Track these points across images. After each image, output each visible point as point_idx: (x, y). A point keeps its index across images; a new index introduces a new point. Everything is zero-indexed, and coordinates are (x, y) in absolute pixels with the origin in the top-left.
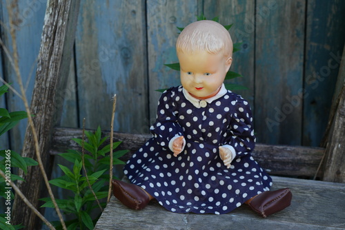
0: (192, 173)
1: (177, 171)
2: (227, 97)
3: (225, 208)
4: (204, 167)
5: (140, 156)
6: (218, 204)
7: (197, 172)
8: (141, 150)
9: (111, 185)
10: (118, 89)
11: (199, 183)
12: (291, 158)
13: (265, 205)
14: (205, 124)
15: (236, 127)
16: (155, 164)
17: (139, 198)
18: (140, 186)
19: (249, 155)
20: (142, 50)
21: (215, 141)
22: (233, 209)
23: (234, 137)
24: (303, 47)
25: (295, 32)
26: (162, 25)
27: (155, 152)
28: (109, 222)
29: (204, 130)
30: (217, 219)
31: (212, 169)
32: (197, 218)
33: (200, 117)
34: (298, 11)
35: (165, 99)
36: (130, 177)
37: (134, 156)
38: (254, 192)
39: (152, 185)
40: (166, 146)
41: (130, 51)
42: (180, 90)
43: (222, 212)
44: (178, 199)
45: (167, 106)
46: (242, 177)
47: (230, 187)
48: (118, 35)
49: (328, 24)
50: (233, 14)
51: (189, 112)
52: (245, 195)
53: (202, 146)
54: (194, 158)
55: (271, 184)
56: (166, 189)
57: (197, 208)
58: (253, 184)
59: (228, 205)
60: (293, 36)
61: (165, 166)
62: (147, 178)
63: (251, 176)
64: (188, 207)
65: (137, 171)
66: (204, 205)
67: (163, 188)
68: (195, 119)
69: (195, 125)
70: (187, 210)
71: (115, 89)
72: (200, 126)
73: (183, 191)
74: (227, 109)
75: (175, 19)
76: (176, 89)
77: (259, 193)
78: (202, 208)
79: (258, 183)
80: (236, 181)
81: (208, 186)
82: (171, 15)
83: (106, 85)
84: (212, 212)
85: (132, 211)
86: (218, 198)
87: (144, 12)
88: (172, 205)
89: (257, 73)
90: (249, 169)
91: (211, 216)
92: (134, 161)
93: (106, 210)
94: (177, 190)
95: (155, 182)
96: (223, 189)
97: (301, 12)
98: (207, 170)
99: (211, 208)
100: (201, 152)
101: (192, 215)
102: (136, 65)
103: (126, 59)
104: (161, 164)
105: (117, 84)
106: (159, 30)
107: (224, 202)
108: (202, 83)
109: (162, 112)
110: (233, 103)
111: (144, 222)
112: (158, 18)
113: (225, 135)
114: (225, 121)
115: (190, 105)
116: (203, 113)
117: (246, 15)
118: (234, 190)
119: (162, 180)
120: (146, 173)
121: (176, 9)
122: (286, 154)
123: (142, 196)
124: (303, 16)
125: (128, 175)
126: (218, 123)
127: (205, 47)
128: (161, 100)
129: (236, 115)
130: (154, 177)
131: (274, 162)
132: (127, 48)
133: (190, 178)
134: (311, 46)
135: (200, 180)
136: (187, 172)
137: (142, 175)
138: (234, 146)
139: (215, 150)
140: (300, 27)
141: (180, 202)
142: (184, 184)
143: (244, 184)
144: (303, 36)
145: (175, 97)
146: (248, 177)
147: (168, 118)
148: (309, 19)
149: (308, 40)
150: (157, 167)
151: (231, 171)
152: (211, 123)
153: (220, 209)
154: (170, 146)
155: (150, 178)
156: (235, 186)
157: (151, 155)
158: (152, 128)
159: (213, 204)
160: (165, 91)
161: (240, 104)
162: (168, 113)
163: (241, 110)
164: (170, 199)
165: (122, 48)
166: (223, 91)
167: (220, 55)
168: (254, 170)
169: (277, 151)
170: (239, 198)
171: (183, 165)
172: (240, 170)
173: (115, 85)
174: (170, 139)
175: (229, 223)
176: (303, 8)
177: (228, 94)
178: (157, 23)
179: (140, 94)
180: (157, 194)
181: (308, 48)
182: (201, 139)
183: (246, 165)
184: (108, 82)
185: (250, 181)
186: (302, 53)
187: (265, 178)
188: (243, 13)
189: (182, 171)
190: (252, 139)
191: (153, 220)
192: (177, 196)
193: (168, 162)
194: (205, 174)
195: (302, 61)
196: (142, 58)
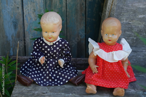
0: (48, 70)
1: (42, 70)
2: (60, 41)
3: (62, 83)
4: (53, 68)
5: (26, 65)
6: (59, 82)
7: (50, 70)
8: (26, 63)
9: (16, 77)
10: (12, 38)
11: (51, 74)
12: (84, 63)
13: (77, 81)
14: (53, 51)
15: (64, 52)
16: (33, 68)
17: (28, 81)
18: (28, 77)
19: (69, 63)
20: (22, 23)
21: (56, 58)
22: (64, 83)
23: (64, 56)
24: (85, 20)
25: (82, 14)
26: (30, 13)
27: (32, 63)
28: (17, 91)
29: (52, 54)
30: (59, 87)
31: (55, 68)
32: (51, 87)
33: (50, 49)
34: (83, 6)
35: (36, 42)
36: (23, 73)
37: (24, 65)
38: (73, 76)
39: (33, 76)
40: (38, 61)
41: (17, 23)
42: (42, 39)
43: (61, 85)
44: (43, 81)
45: (37, 45)
46: (67, 71)
47: (63, 75)
48: (12, 17)
49: (94, 11)
50: (58, 8)
51: (46, 47)
52: (69, 78)
53: (51, 60)
54: (49, 65)
55: (77, 73)
56: (38, 77)
57: (51, 84)
58: (72, 73)
59: (63, 82)
60: (81, 16)
61: (37, 68)
62: (31, 74)
63: (71, 70)
64: (47, 84)
65: (26, 71)
66: (53, 82)
67: (37, 77)
68: (49, 50)
69: (48, 52)
70: (47, 85)
71: (11, 38)
72: (51, 52)
73: (45, 78)
74: (61, 45)
75: (35, 10)
76: (40, 38)
77: (74, 76)
78: (53, 84)
79: (74, 73)
80: (65, 73)
81: (54, 75)
82: (33, 8)
83: (7, 37)
84: (57, 85)
85: (26, 87)
86: (58, 79)
87: (22, 7)
88: (41, 83)
89: (67, 30)
90: (69, 68)
91: (57, 87)
92: (24, 67)
93: (15, 87)
94: (43, 77)
95: (34, 75)
96: (60, 76)
97: (84, 7)
98: (54, 69)
99: (56, 83)
100: (51, 62)
101: (49, 87)
102: (19, 29)
103: (15, 26)
104: (35, 68)
105: (12, 36)
106: (29, 15)
107: (61, 81)
108: (51, 36)
109: (35, 47)
110: (63, 43)
111: (31, 90)
112: (28, 10)
113: (60, 55)
114: (60, 50)
115: (46, 44)
116: (52, 47)
117: (63, 8)
118: (65, 76)
119: (36, 74)
120: (30, 72)
121: (35, 6)
122: (82, 61)
123: (30, 80)
124: (84, 8)
125: (22, 73)
126: (57, 51)
127: (52, 22)
128: (35, 43)
129: (64, 47)
130: (33, 73)
131: (77, 64)
132: (16, 22)
133: (48, 72)
134: (88, 19)
135: (51, 73)
136: (46, 70)
137: (28, 72)
138: (64, 59)
139: (56, 61)
140: (83, 12)
141: (44, 82)
142: (45, 75)
143: (68, 74)
144: (85, 16)
145: (40, 41)
146: (69, 71)
147: (38, 50)
148: (87, 9)
149: (87, 17)
150: (34, 69)
151: (63, 69)
152: (55, 51)
153: (60, 84)
154: (39, 60)
155: (32, 73)
156: (65, 75)
157: (31, 64)
158: (31, 54)
159: (57, 82)
160: (36, 39)
161: (65, 43)
162: (38, 48)
163: (66, 45)
164: (40, 81)
165: (13, 22)
166: (59, 39)
167: (58, 25)
168: (71, 68)
169: (78, 60)
170: (67, 79)
171: (44, 68)
172: (66, 68)
173: (11, 37)
174: (39, 58)
175: (64, 89)
176: (85, 5)
177: (60, 39)
178: (28, 12)
179: (21, 40)
180: (35, 79)
181: (87, 20)
182: (51, 57)
183: (68, 66)
184: (8, 36)
185: (71, 72)
186: (85, 22)
187: (75, 71)
188: (62, 7)
189: (44, 70)
190: (70, 56)
191: (34, 89)
192: (43, 80)
193: (38, 67)
194: (53, 71)
195: (85, 25)
196: (22, 26)
